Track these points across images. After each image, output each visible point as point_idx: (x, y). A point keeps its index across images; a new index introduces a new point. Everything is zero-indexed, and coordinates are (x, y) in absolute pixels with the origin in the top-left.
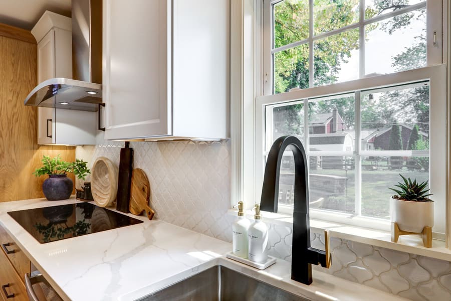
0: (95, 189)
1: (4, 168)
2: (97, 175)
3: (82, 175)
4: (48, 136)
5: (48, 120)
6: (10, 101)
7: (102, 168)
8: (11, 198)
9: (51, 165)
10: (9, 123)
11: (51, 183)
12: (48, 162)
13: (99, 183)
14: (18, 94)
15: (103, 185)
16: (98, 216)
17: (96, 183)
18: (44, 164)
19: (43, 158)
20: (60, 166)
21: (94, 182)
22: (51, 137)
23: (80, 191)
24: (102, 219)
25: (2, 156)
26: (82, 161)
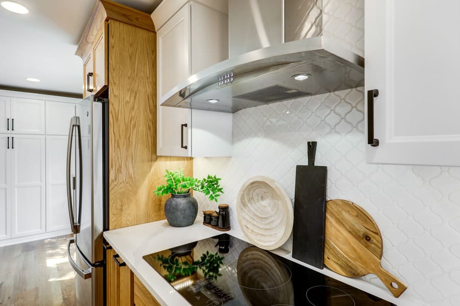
0: (244, 218)
1: (121, 186)
2: (246, 200)
3: (214, 195)
4: (182, 147)
5: (182, 125)
6: (127, 102)
7: (257, 191)
8: (129, 223)
9: (175, 182)
10: (127, 130)
11: (177, 205)
12: (172, 178)
13: (250, 211)
14: (136, 94)
15: (257, 214)
16: (248, 257)
17: (244, 209)
18: (168, 180)
19: (167, 174)
20: (185, 182)
21: (242, 209)
22: (186, 148)
23: (210, 215)
24: (255, 261)
25: (119, 170)
26: (215, 177)
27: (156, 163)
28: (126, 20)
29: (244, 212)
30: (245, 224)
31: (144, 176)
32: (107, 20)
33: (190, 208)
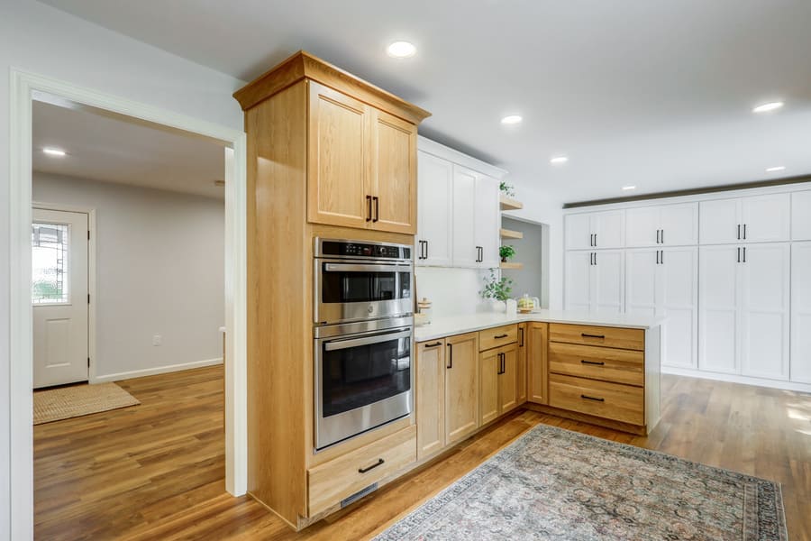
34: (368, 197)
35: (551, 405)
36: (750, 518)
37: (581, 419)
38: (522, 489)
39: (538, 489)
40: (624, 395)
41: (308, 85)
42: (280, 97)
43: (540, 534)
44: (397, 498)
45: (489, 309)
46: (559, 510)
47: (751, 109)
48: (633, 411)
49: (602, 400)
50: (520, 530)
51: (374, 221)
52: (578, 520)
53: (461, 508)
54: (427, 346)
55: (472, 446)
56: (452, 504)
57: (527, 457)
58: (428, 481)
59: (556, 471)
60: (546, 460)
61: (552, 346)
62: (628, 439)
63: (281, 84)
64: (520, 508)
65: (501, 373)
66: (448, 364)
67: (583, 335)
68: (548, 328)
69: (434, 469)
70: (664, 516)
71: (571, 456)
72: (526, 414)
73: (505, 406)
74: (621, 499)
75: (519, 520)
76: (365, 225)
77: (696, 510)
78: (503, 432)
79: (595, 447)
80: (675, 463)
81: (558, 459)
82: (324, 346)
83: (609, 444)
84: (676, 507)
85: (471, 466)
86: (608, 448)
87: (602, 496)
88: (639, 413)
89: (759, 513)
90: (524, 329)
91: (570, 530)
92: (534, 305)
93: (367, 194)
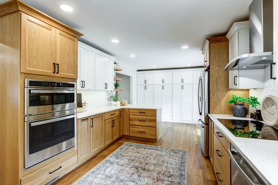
0: (264, 114)
1: (214, 99)
2: (265, 106)
3: (254, 105)
4: (235, 84)
5: (235, 77)
6: (217, 70)
7: (270, 102)
9: (236, 99)
10: (216, 79)
11: (236, 108)
12: (234, 97)
13: (267, 111)
14: (220, 66)
15: (270, 112)
16: (266, 130)
17: (265, 110)
18: (232, 98)
19: (232, 95)
20: (241, 99)
21: (263, 110)
22: (236, 85)
23: (253, 114)
24: (270, 133)
25: (213, 94)
26: (254, 97)
27: (229, 92)
28: (217, 41)
29: (265, 111)
30: (264, 116)
31: (223, 96)
32: (209, 44)
33: (242, 109)
34: (54, 64)
35: (130, 135)
36: (179, 162)
37: (139, 139)
38: (117, 166)
39: (122, 166)
40: (151, 130)
41: (21, 14)
42: (7, 17)
43: (120, 182)
44: (68, 180)
45: (111, 105)
46: (128, 171)
47: (181, 47)
48: (153, 135)
49: (145, 132)
50: (114, 182)
51: (57, 73)
52: (133, 174)
53: (93, 178)
54: (82, 120)
55: (102, 154)
56: (90, 178)
57: (120, 155)
58: (82, 170)
59: (129, 158)
60: (126, 155)
61: (131, 116)
62: (152, 143)
63: (8, 11)
64: (114, 174)
65: (113, 127)
66: (91, 126)
67: (139, 112)
68: (129, 110)
69: (85, 166)
70: (158, 167)
71: (134, 152)
72: (122, 139)
73: (114, 138)
74: (147, 164)
75: (113, 179)
76: (52, 75)
77: (167, 163)
78: (113, 147)
79: (142, 148)
80: (163, 149)
81: (130, 154)
82: (30, 125)
83: (146, 146)
84: (161, 163)
85: (100, 161)
86: (146, 147)
87: (142, 164)
88: (155, 135)
89: (182, 161)
90: (122, 111)
91: (130, 178)
92: (126, 103)
93: (53, 62)
